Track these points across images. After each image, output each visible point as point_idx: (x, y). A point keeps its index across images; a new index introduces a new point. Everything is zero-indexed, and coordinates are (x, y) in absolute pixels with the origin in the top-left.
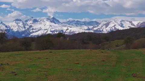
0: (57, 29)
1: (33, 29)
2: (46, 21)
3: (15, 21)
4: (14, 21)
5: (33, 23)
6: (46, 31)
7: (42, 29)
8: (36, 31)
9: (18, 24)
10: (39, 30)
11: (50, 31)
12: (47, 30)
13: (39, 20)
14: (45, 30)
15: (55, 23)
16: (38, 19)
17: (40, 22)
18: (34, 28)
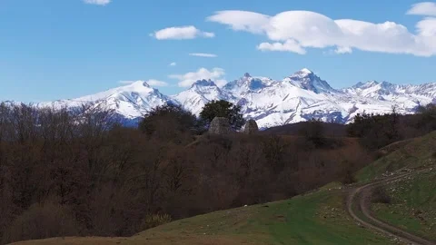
0: (322, 108)
1: (249, 110)
2: (288, 84)
3: (195, 88)
4: (193, 86)
5: (249, 92)
6: (290, 114)
7: (276, 109)
8: (258, 115)
9: (205, 95)
10: (267, 114)
11: (301, 115)
12: (291, 111)
13: (269, 84)
14: (285, 112)
15: (316, 91)
16: (263, 79)
17: (271, 88)
18: (254, 107)
